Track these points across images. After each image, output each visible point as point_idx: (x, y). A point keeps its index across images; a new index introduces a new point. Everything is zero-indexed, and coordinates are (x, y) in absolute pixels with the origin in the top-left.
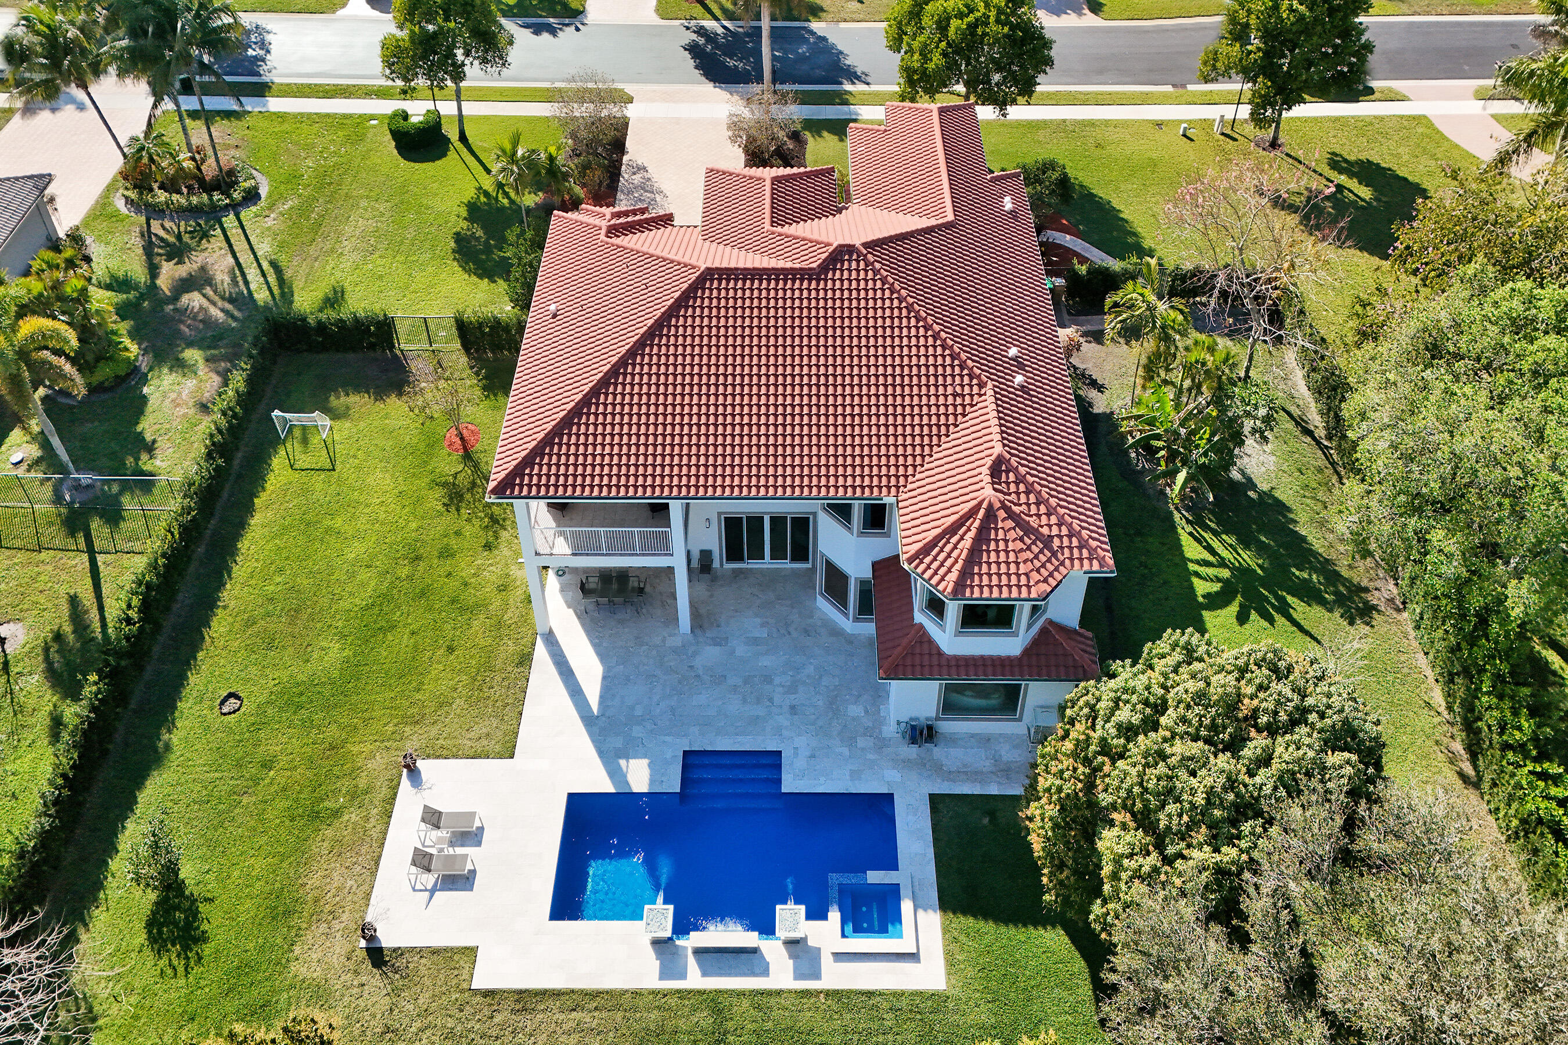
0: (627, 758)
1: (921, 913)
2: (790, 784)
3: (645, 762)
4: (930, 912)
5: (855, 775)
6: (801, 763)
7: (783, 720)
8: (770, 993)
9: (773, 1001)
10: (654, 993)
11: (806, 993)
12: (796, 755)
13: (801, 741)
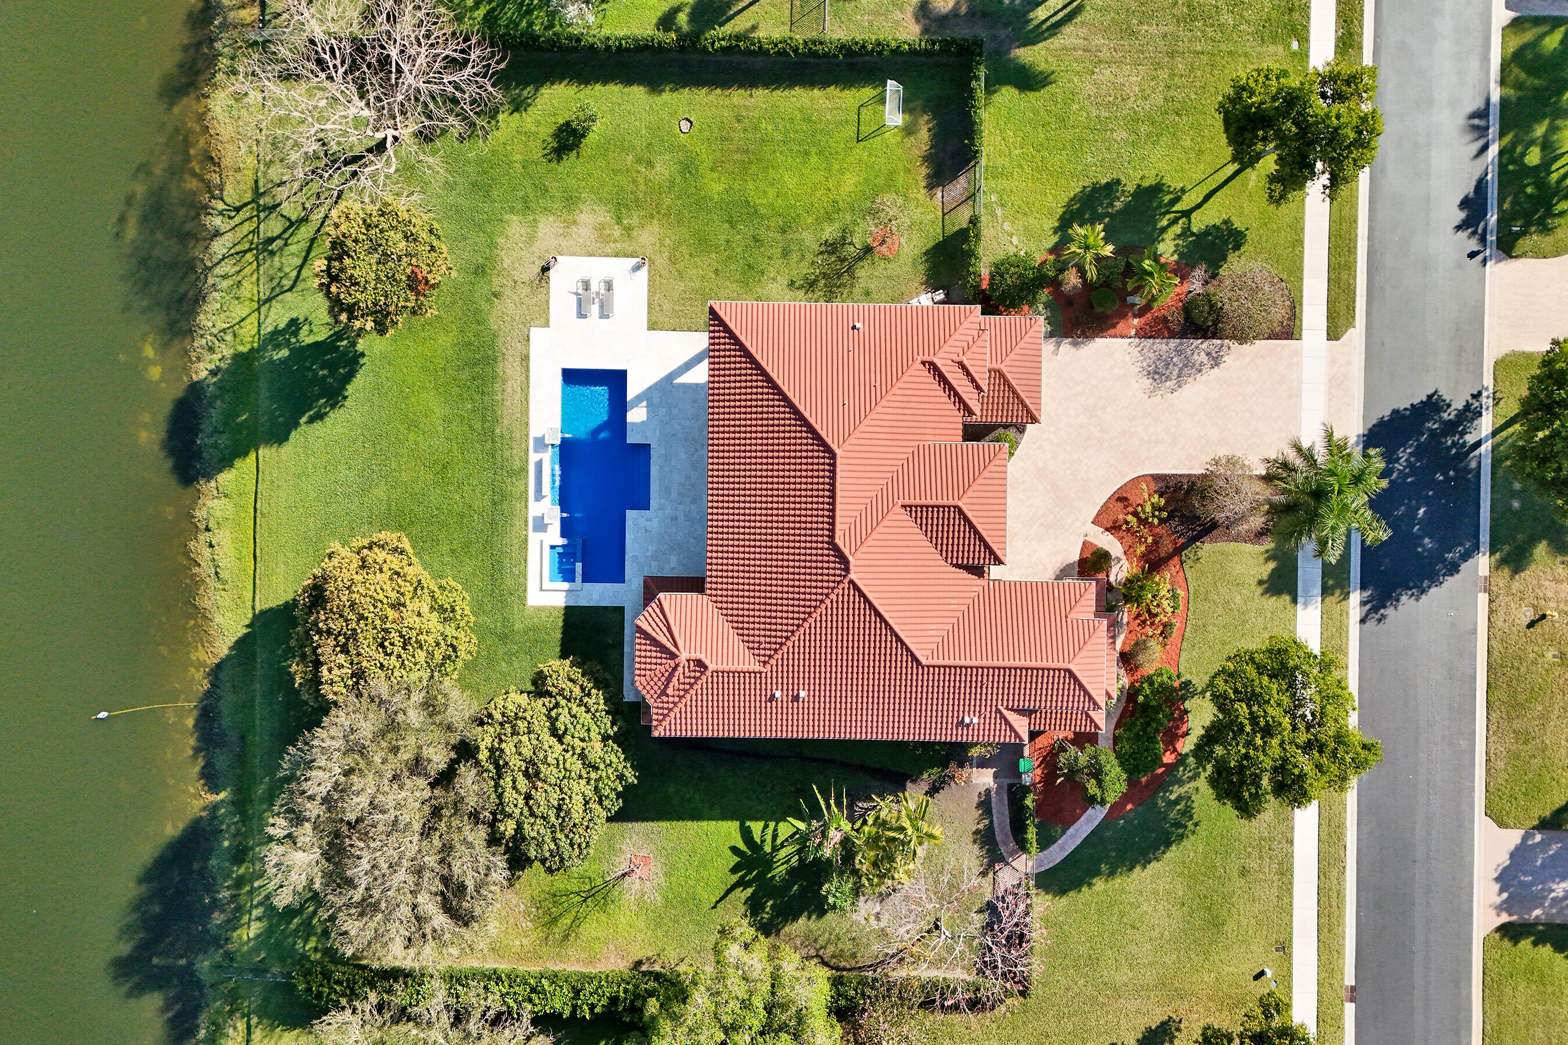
0: (647, 407)
1: (564, 594)
2: (631, 515)
3: (645, 419)
4: (564, 600)
5: (636, 557)
6: (642, 522)
7: (668, 511)
8: (527, 501)
9: (523, 503)
10: (527, 435)
11: (526, 521)
12: (647, 520)
13: (655, 523)
